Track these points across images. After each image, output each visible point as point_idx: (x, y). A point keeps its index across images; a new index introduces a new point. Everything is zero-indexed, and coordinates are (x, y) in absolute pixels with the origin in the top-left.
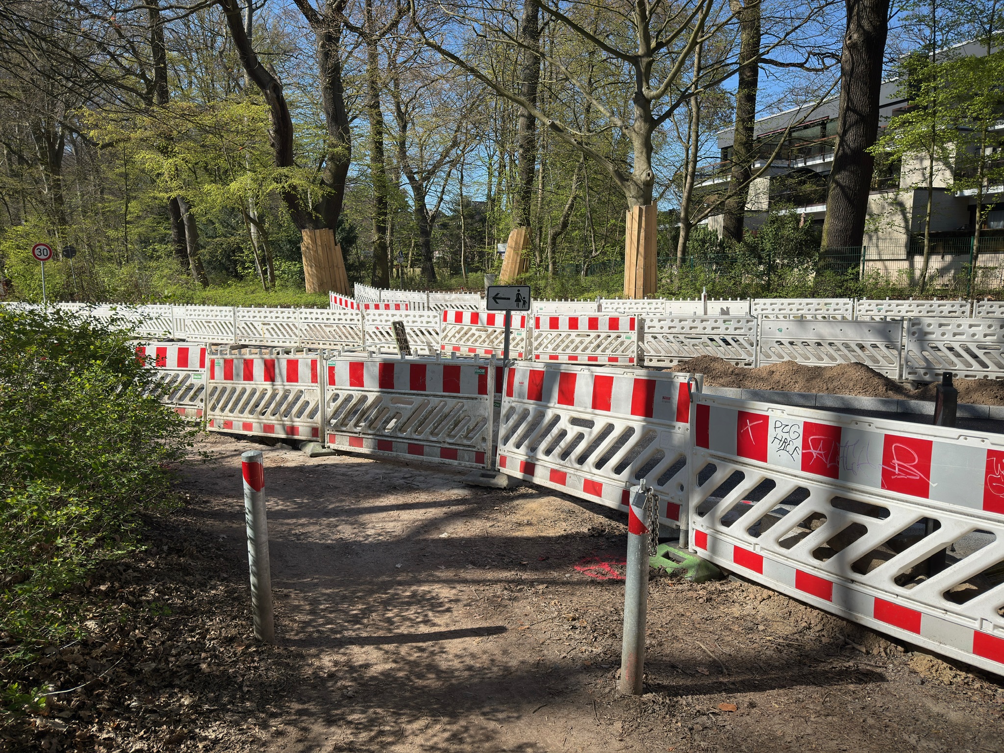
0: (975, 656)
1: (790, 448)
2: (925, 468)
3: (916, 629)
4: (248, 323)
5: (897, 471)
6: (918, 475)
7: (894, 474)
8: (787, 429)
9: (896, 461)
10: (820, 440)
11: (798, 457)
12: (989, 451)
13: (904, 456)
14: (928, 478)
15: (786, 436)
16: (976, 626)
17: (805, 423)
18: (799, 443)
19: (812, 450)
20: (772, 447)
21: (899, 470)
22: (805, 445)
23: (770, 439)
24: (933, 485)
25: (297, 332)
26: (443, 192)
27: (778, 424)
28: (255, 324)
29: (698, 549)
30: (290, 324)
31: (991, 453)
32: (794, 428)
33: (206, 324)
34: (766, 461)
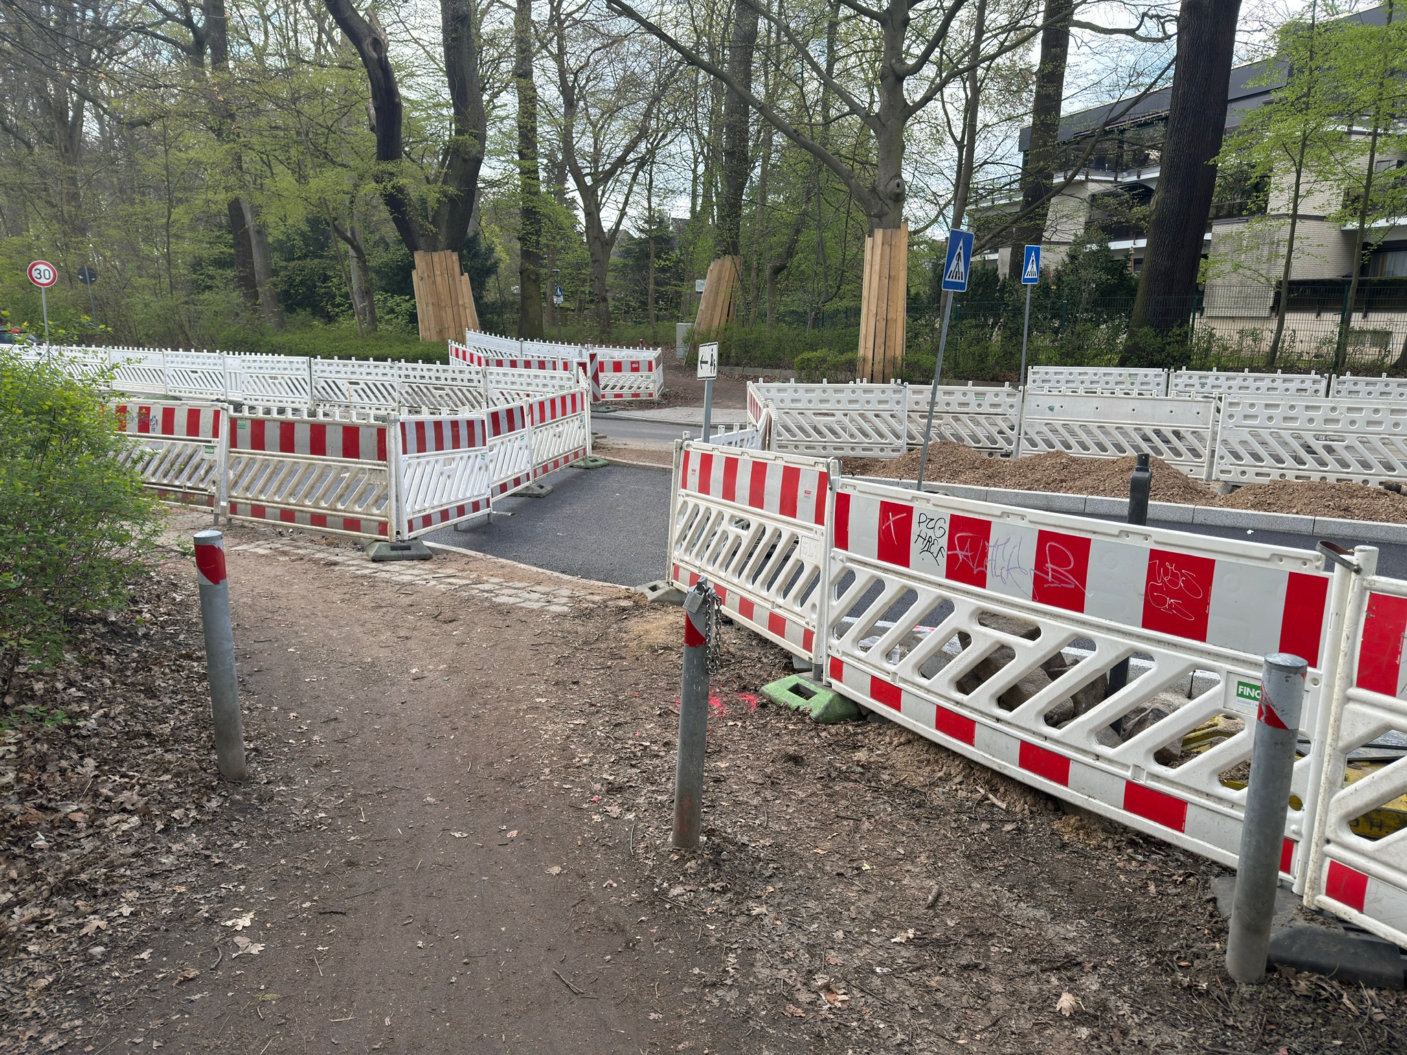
0: (1125, 812)
1: (935, 549)
2: (1081, 572)
3: (1063, 780)
4: (329, 381)
5: (1050, 578)
6: (1073, 582)
7: (1047, 581)
8: (931, 524)
9: (1049, 565)
10: (967, 537)
11: (943, 561)
12: (1152, 551)
13: (1059, 558)
14: (1084, 586)
15: (930, 533)
16: (1128, 774)
17: (953, 516)
18: (944, 542)
19: (958, 552)
20: (915, 547)
21: (1053, 576)
22: (951, 546)
23: (913, 537)
24: (1089, 595)
25: (396, 395)
26: (626, 203)
27: (923, 518)
28: (339, 382)
29: (833, 681)
30: (386, 384)
31: (1154, 554)
32: (941, 523)
33: (270, 381)
34: (908, 566)
